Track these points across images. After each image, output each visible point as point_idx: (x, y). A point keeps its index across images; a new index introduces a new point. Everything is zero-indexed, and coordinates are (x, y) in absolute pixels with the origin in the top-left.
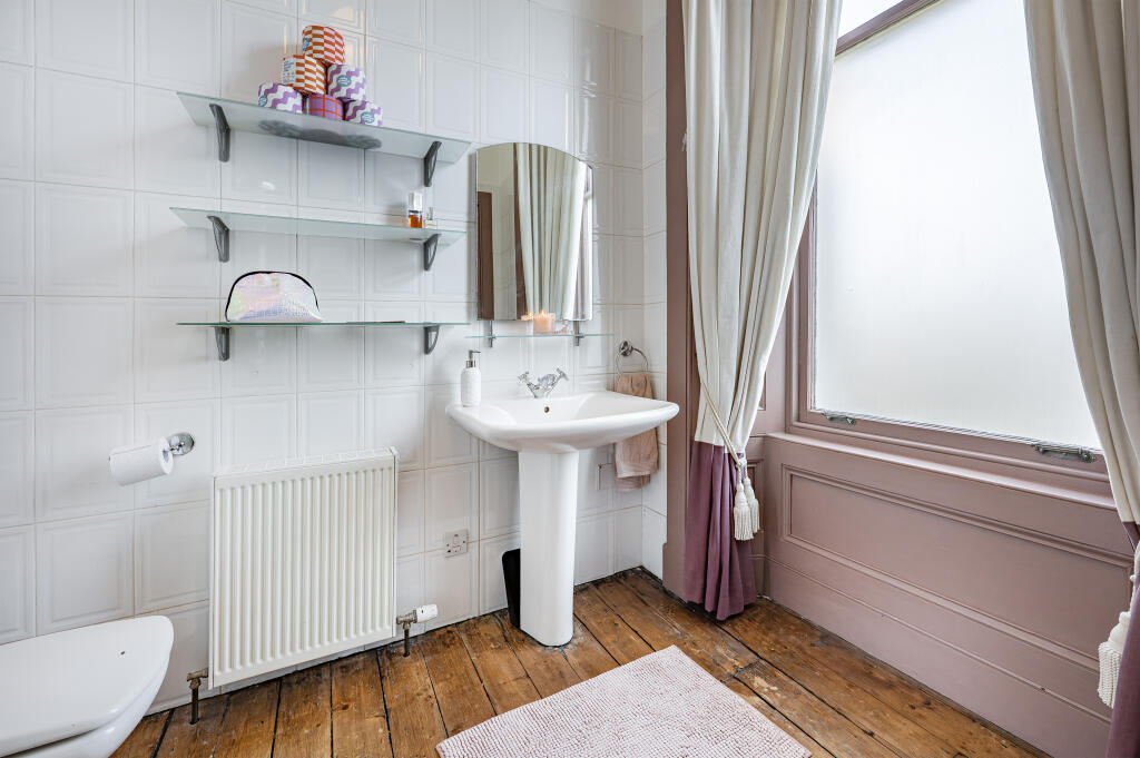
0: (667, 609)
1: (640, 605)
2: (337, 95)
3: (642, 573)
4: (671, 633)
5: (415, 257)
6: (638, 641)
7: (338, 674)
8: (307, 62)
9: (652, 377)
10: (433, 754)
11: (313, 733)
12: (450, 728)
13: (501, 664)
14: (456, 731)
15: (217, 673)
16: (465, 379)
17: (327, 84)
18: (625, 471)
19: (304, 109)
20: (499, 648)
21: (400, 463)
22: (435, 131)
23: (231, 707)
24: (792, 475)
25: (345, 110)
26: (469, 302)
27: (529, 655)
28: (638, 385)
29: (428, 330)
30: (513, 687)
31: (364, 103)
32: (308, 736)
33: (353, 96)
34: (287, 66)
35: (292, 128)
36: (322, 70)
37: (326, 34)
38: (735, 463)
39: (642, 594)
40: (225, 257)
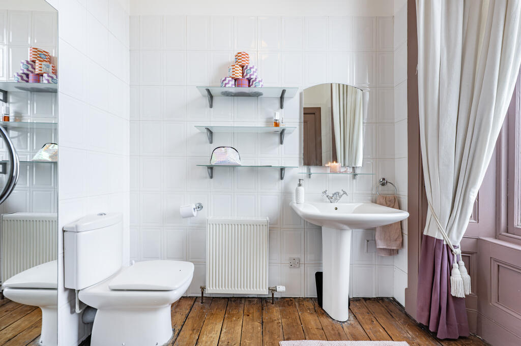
0: (405, 323)
1: (389, 316)
2: (246, 77)
3: (393, 301)
4: (405, 335)
5: (277, 139)
6: (384, 333)
7: (247, 303)
8: (236, 67)
9: (399, 197)
10: (278, 345)
11: (236, 320)
12: (285, 338)
13: (311, 320)
14: (288, 339)
15: (208, 288)
16: (297, 191)
17: (243, 73)
18: (381, 245)
19: (235, 85)
20: (311, 313)
21: (270, 224)
22: (284, 85)
23: (213, 302)
24: (498, 266)
25: (249, 82)
26: (300, 158)
27: (325, 321)
28: (390, 201)
29: (282, 169)
30: (315, 331)
31: (256, 79)
32: (235, 321)
33: (252, 77)
34: (230, 70)
35: (231, 93)
36: (241, 69)
37: (242, 55)
38: (452, 251)
39: (391, 312)
40: (211, 142)
